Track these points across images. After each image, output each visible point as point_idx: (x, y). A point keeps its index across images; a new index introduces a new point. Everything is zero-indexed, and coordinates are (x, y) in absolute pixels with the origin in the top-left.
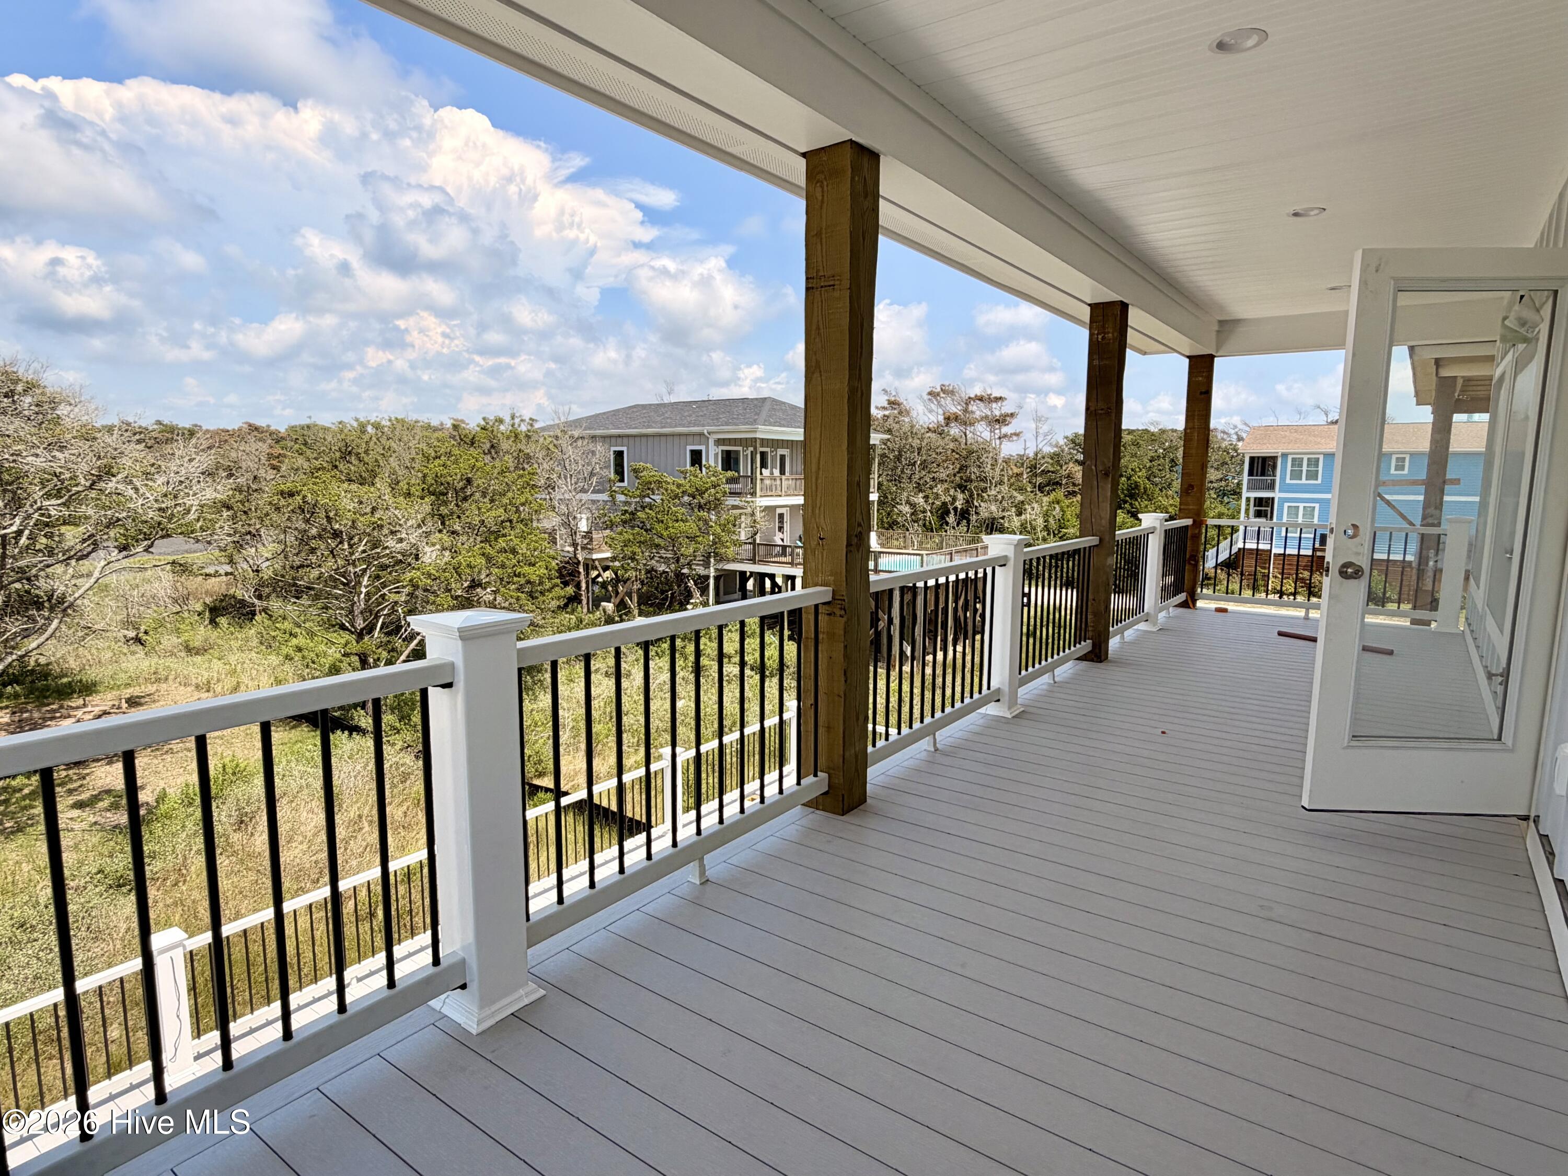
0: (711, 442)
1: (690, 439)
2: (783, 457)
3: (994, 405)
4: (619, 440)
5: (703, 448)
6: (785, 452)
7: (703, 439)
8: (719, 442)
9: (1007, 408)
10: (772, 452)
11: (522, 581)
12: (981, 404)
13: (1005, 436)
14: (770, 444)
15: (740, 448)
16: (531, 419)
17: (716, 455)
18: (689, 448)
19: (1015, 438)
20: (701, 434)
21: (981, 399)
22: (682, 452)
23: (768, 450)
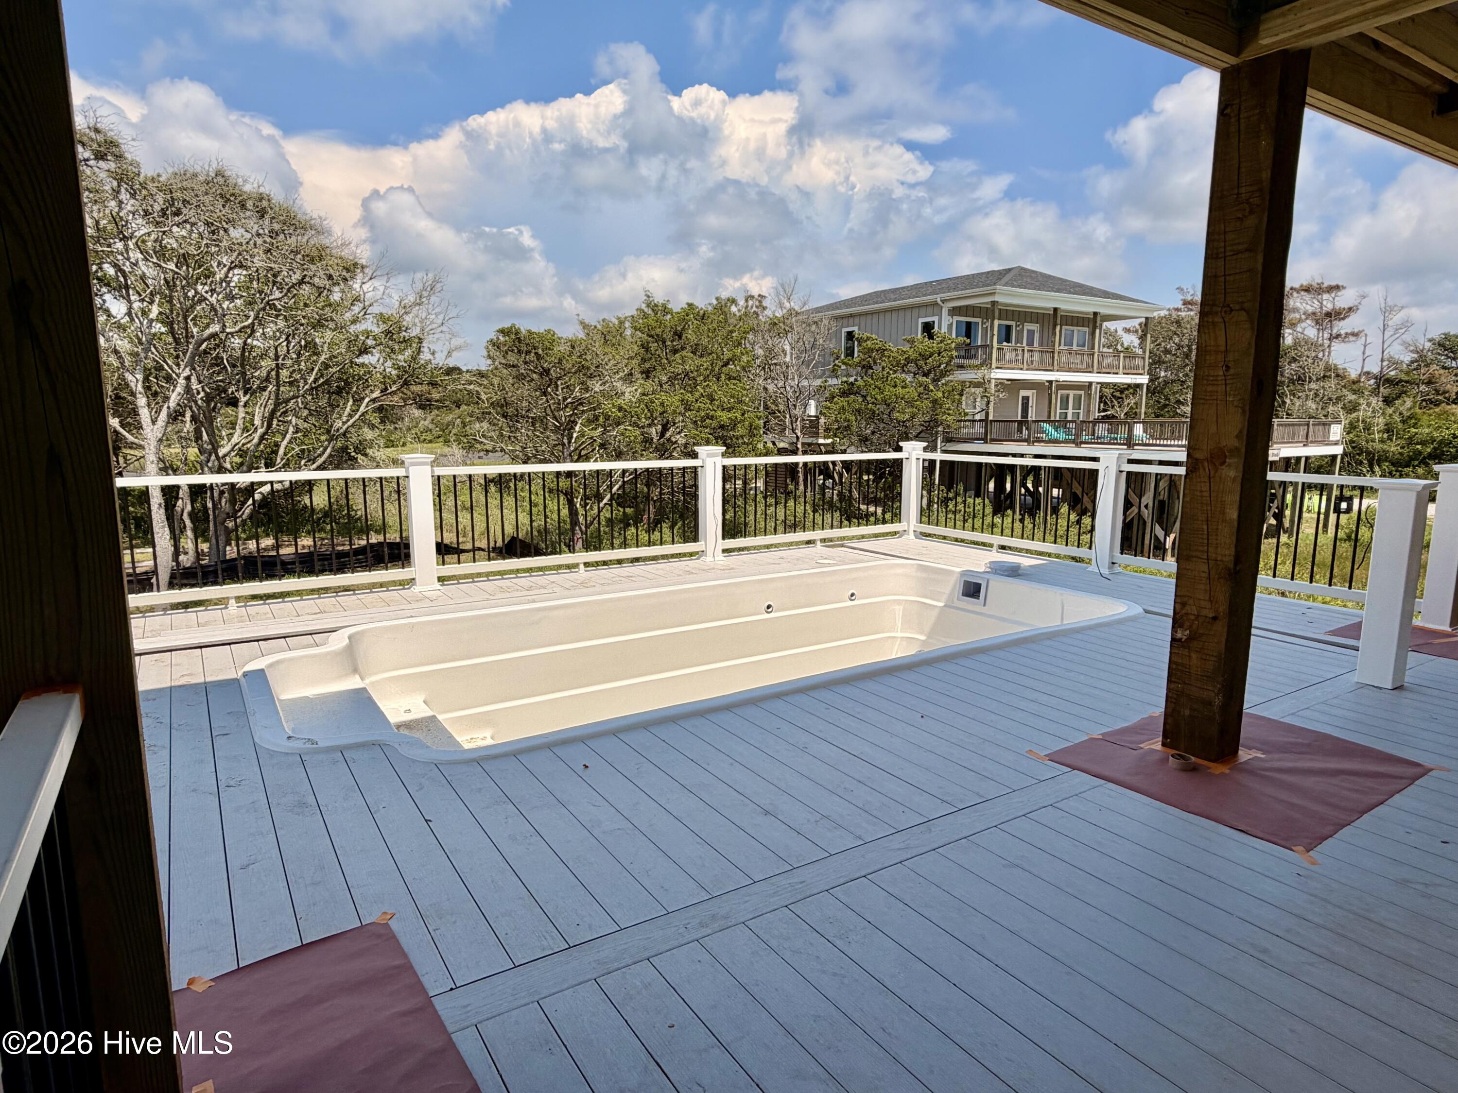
0: (945, 312)
1: (923, 311)
2: (1031, 333)
3: (1325, 296)
4: (851, 320)
5: (936, 319)
6: (1035, 327)
7: (936, 310)
8: (954, 311)
9: (1343, 300)
10: (1017, 326)
11: (714, 424)
12: (1307, 296)
13: (1338, 336)
14: (1016, 317)
15: (979, 320)
16: (760, 295)
17: (950, 326)
18: (921, 320)
19: (1351, 338)
20: (935, 304)
21: (1307, 290)
22: (913, 325)
23: (1013, 323)
